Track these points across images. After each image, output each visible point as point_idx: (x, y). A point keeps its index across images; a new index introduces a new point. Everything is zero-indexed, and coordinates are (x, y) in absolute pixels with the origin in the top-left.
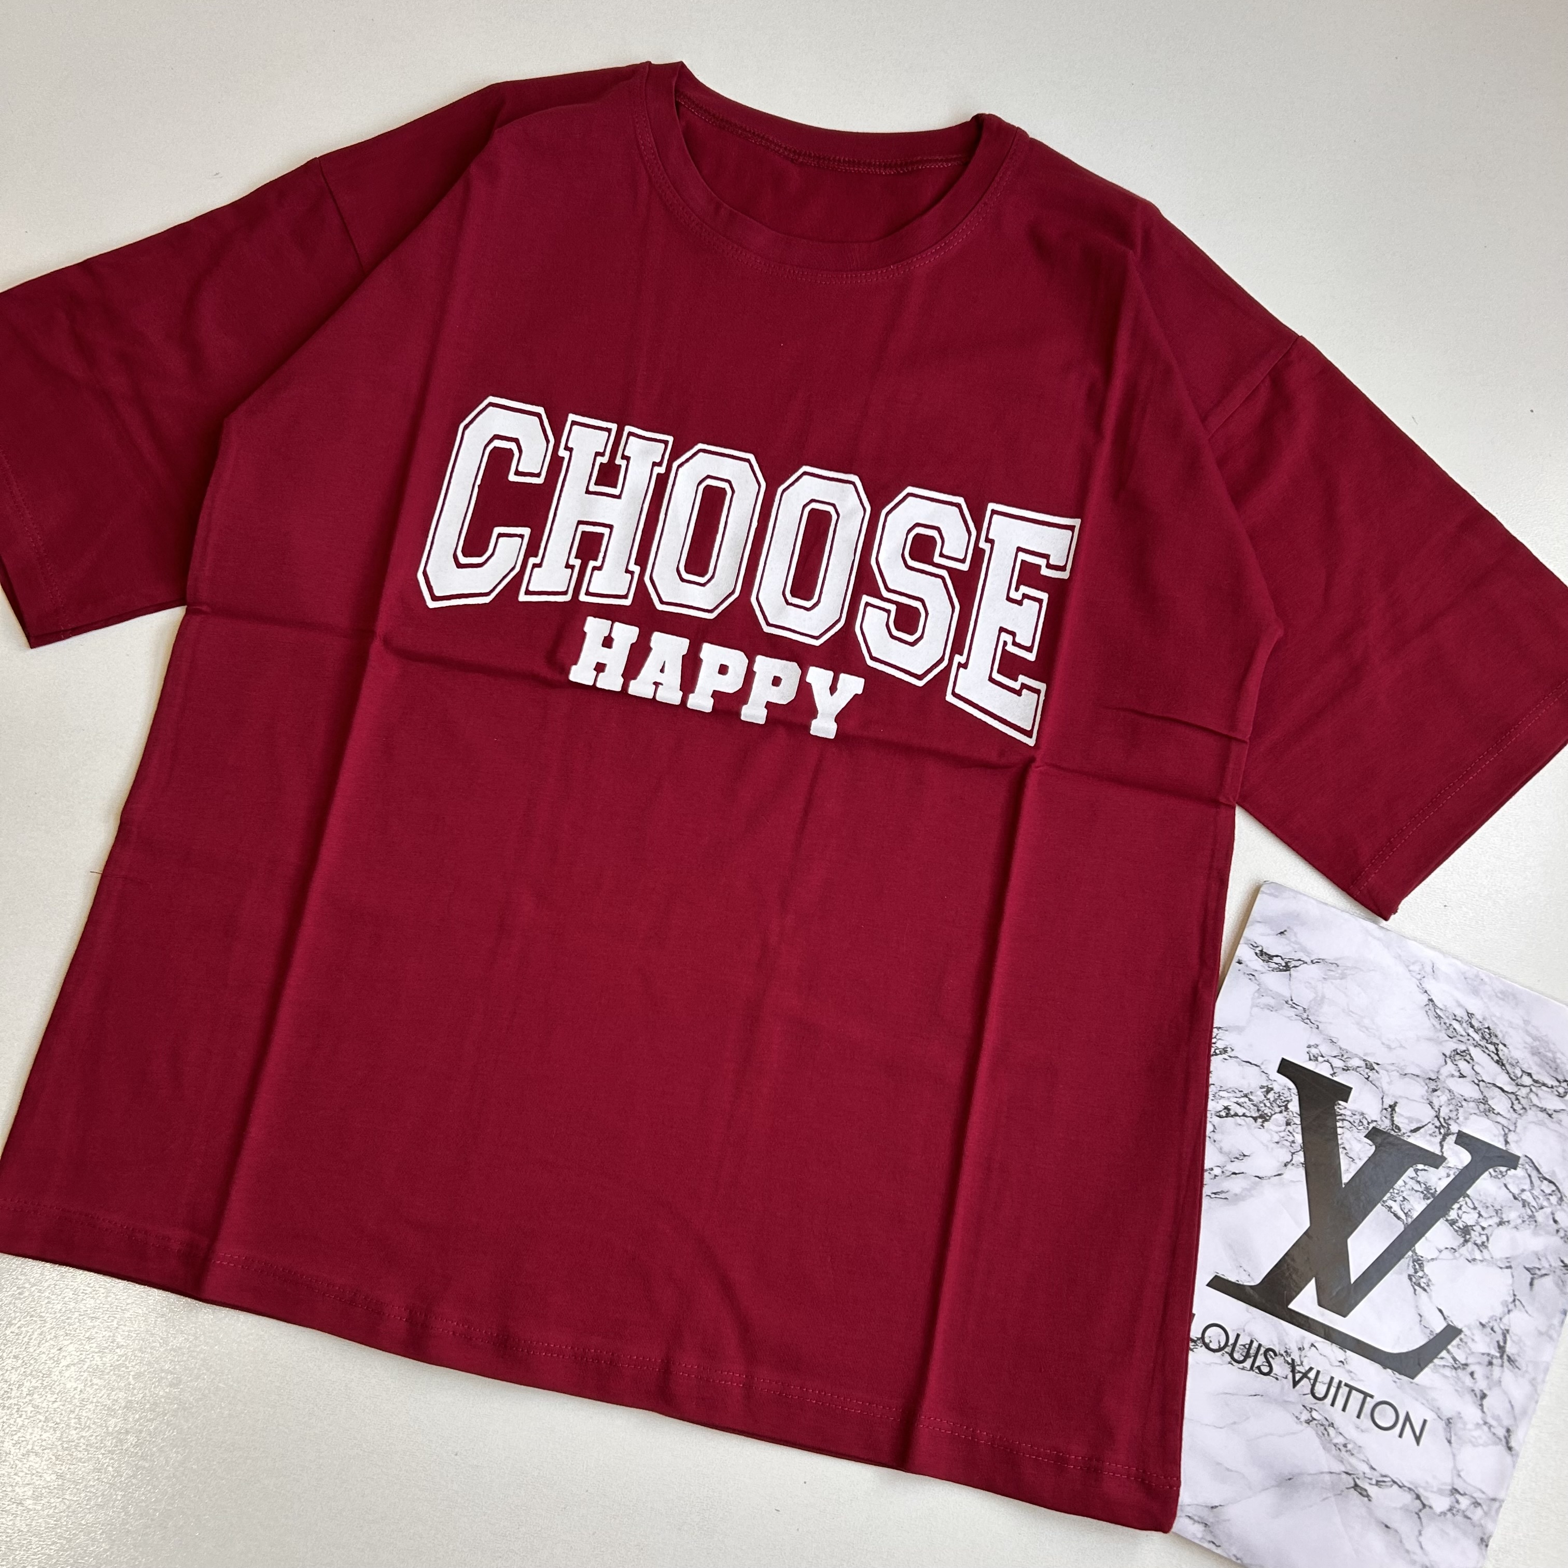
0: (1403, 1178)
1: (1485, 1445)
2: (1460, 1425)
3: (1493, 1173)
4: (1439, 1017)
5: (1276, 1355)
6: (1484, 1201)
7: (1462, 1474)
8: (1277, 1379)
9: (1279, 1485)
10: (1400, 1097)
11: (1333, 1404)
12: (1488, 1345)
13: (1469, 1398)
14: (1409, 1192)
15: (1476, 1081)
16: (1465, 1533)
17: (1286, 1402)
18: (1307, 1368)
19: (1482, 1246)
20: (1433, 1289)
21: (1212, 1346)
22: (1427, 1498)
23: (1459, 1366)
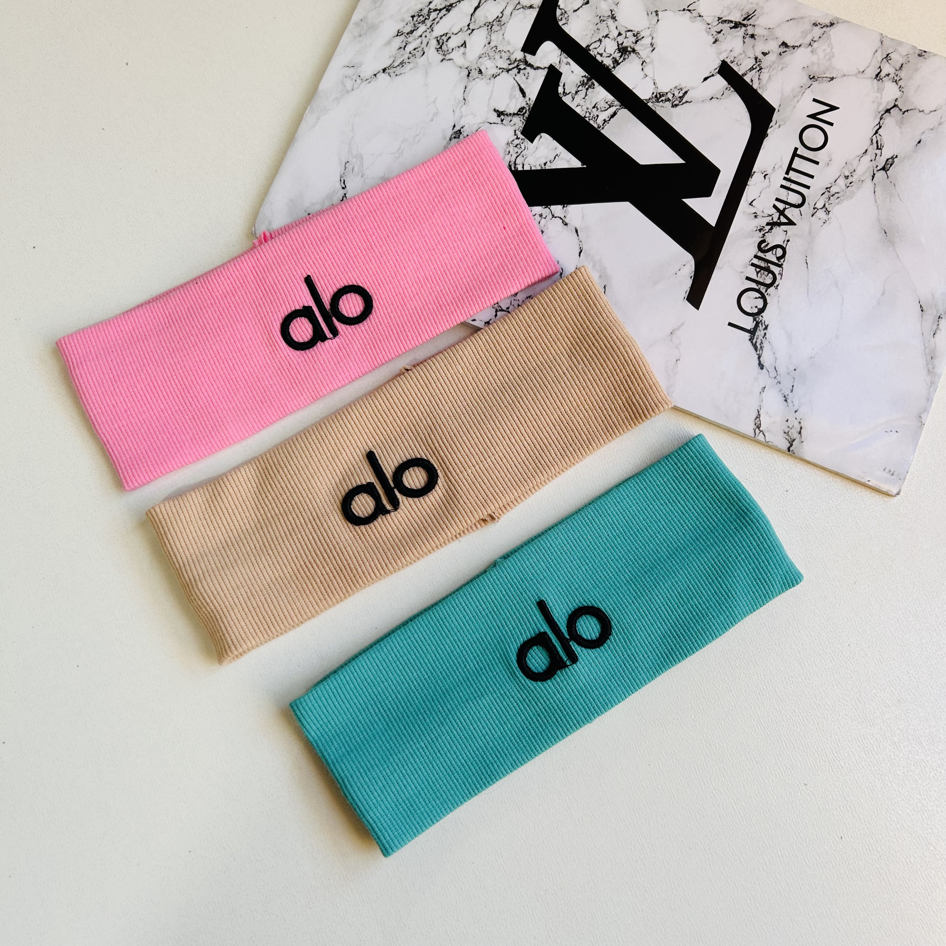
1: (830, 45)
2: (815, 68)
3: (564, 21)
4: (402, 64)
5: (764, 241)
6: (593, 32)
7: (861, 70)
8: (788, 241)
9: (892, 243)
10: (488, 106)
11: (808, 187)
12: (735, 36)
13: (789, 57)
14: (588, 102)
15: (470, 31)
16: (916, 70)
17: (810, 233)
18: (774, 211)
19: (637, 37)
20: (685, 85)
21: (761, 306)
22: (888, 103)
23: (758, 66)
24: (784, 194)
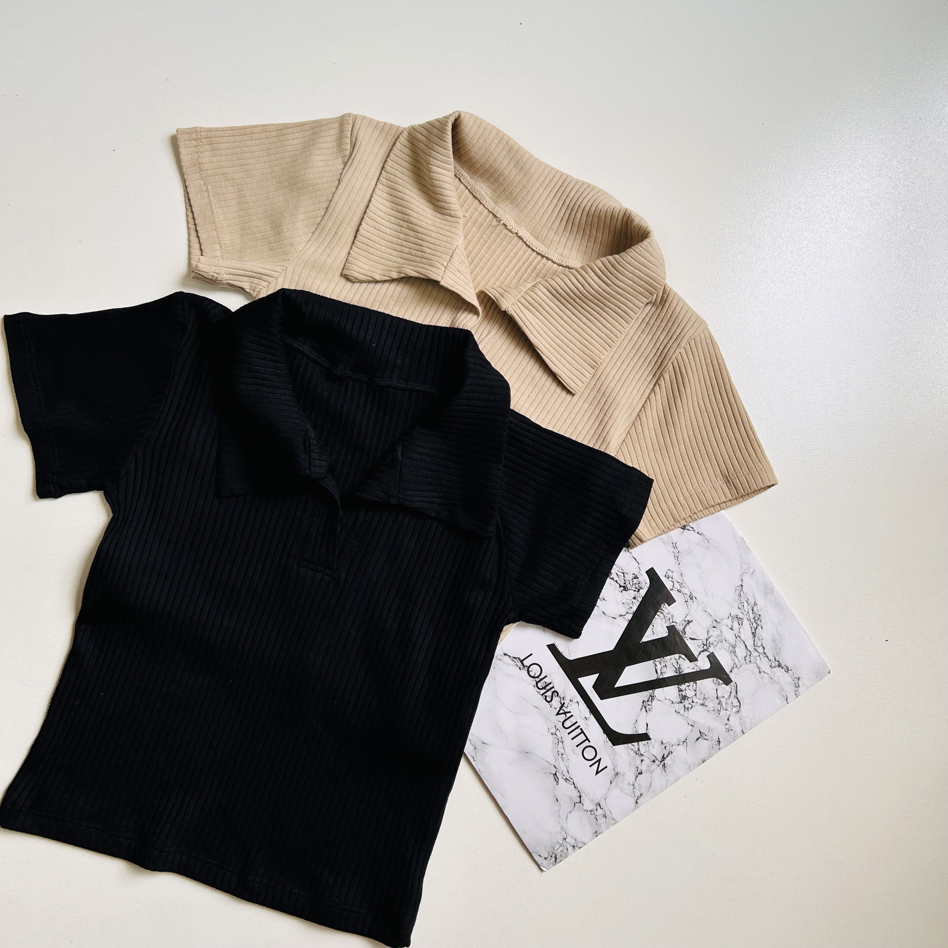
0: (672, 656)
1: (627, 794)
2: (621, 779)
3: (715, 681)
4: (740, 596)
5: (558, 696)
6: (702, 690)
7: (607, 799)
8: (551, 707)
9: (520, 752)
10: (696, 620)
11: (569, 734)
12: (659, 753)
13: (634, 770)
14: (670, 664)
15: (737, 636)
16: (591, 825)
17: (548, 719)
18: (568, 711)
19: (686, 709)
20: (650, 713)
21: (531, 673)
22: (584, 800)
23: (638, 753)
24: (573, 720)
